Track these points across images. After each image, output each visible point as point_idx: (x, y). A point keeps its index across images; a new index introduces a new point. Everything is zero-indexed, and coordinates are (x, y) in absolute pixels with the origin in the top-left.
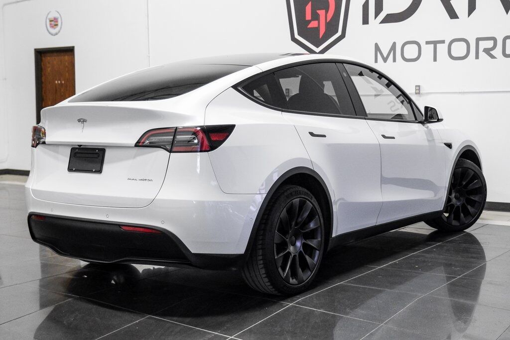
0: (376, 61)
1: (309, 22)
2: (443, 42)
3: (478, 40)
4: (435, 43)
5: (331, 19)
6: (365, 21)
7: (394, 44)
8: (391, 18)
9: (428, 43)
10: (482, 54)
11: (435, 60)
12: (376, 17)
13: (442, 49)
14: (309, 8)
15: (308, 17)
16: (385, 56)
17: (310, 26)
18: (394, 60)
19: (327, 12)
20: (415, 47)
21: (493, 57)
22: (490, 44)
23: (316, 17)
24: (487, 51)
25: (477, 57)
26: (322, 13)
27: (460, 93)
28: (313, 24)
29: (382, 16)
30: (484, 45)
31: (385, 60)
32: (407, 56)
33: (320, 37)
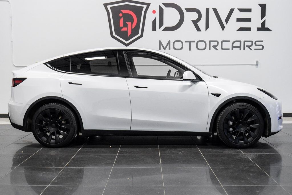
0: (160, 49)
1: (122, 28)
2: (194, 42)
3: (210, 42)
4: (190, 42)
5: (134, 28)
6: (154, 29)
7: (169, 41)
9: (186, 42)
10: (212, 48)
11: (190, 50)
12: (160, 28)
13: (193, 45)
14: (121, 21)
15: (121, 25)
16: (165, 47)
17: (122, 30)
18: (170, 49)
19: (132, 23)
20: (180, 43)
21: (217, 49)
22: (215, 44)
24: (214, 47)
25: (210, 49)
26: (129, 24)
27: (202, 65)
28: (124, 29)
29: (163, 27)
30: (213, 44)
31: (165, 49)
32: (176, 47)
33: (128, 36)
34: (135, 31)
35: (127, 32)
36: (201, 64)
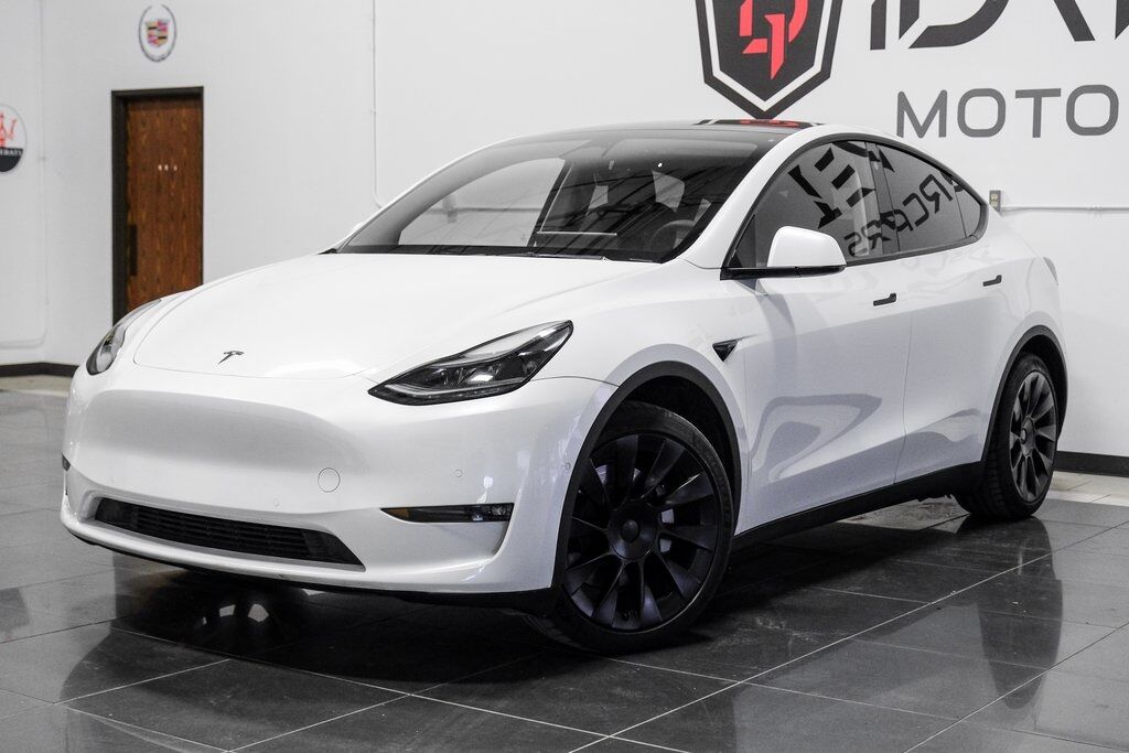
0: (900, 132)
1: (748, 40)
2: (1056, 93)
4: (1038, 95)
5: (797, 36)
7: (943, 95)
8: (937, 37)
9: (1020, 94)
11: (1037, 133)
13: (1054, 109)
14: (746, 11)
15: (746, 29)
16: (921, 122)
17: (747, 51)
18: (943, 133)
19: (788, 20)
20: (992, 102)
23: (762, 29)
26: (776, 20)
27: (1092, 209)
28: (757, 47)
29: (916, 30)
31: (921, 131)
32: (971, 123)
33: (772, 77)
34: (799, 55)
35: (765, 58)
36: (1088, 206)
